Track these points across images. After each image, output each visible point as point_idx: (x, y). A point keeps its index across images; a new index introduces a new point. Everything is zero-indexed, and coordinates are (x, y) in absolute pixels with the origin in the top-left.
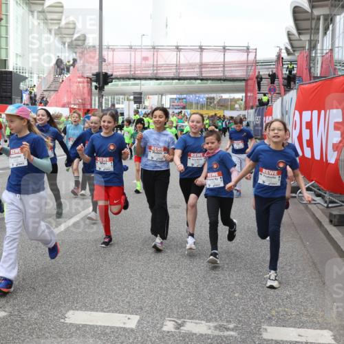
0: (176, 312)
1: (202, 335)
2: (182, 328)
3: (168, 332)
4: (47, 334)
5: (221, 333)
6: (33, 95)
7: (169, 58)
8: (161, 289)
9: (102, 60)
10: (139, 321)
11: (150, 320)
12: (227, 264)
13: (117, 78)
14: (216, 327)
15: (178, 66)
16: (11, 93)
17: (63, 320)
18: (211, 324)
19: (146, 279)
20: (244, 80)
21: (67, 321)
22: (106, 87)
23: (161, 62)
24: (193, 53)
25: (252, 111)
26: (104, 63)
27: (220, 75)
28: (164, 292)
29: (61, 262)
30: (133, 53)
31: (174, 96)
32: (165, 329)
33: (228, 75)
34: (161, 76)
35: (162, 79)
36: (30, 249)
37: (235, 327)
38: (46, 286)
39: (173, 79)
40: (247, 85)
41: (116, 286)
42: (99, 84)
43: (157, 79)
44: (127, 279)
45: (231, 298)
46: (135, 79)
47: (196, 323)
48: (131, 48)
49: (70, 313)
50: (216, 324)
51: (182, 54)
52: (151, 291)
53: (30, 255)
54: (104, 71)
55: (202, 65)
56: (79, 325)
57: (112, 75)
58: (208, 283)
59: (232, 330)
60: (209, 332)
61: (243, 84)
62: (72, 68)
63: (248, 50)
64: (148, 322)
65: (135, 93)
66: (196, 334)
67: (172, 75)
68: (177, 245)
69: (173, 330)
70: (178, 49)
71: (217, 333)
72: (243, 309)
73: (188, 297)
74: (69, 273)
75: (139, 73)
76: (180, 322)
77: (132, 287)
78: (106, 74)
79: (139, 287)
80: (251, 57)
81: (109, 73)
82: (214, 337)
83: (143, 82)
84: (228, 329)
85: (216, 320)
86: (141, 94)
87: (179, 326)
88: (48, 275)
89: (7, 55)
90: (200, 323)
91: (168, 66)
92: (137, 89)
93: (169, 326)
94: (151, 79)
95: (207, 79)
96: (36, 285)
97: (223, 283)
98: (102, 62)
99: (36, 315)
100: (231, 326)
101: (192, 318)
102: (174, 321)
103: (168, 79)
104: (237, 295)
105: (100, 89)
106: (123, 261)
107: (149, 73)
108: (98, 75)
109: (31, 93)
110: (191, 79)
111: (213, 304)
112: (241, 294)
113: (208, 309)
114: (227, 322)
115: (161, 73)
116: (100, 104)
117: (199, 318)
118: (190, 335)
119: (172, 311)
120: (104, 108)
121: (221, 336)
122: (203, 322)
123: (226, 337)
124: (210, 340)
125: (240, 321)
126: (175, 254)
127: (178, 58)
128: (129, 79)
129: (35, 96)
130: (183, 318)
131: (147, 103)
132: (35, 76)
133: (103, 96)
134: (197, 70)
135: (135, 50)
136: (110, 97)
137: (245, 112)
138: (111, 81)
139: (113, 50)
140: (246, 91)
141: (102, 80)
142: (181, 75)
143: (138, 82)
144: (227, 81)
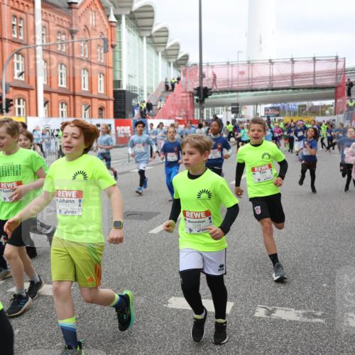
0: (267, 300)
1: (291, 321)
2: (273, 314)
3: (260, 318)
4: (152, 318)
5: (309, 320)
7: (264, 71)
8: (254, 278)
9: (202, 76)
10: (233, 307)
11: (243, 306)
12: (316, 257)
13: (216, 92)
14: (304, 315)
15: (271, 78)
16: (125, 108)
17: (165, 305)
18: (300, 312)
19: (240, 270)
20: (334, 87)
21: (169, 306)
22: (206, 100)
23: (255, 75)
24: (285, 65)
25: (341, 116)
27: (311, 84)
28: (256, 282)
30: (230, 68)
31: (269, 105)
32: (257, 315)
33: (319, 83)
34: (257, 87)
35: (257, 90)
37: (323, 314)
38: (151, 275)
39: (267, 90)
40: (336, 92)
42: (200, 98)
43: (252, 91)
45: (319, 288)
46: (232, 91)
47: (286, 310)
48: (228, 63)
49: (172, 300)
50: (304, 311)
51: (275, 67)
52: (245, 281)
54: (204, 86)
55: (293, 76)
56: (179, 309)
58: (297, 273)
59: (320, 317)
60: (298, 319)
61: (333, 91)
62: (176, 84)
63: (337, 60)
64: (242, 309)
65: (233, 104)
66: (285, 320)
67: (265, 87)
69: (264, 316)
70: (271, 62)
71: (305, 320)
72: (331, 298)
74: (172, 264)
75: (235, 86)
76: (270, 309)
78: (206, 88)
79: (234, 277)
80: (340, 66)
81: (209, 87)
82: (302, 323)
83: (240, 94)
84: (316, 317)
85: (305, 308)
86: (237, 104)
87: (269, 313)
88: (154, 265)
89: (121, 76)
90: (289, 311)
91: (263, 78)
92: (234, 100)
93: (260, 312)
94: (247, 91)
95: (298, 88)
97: (312, 274)
99: (142, 300)
100: (319, 314)
101: (282, 306)
102: (265, 308)
103: (262, 90)
104: (325, 285)
105: (201, 101)
107: (245, 85)
108: (198, 89)
109: (141, 108)
110: (283, 89)
111: (302, 293)
112: (329, 284)
113: (297, 298)
114: (315, 310)
115: (257, 85)
116: (202, 115)
117: (289, 306)
118: (280, 321)
119: (263, 299)
120: (205, 118)
121: (309, 323)
122: (293, 310)
123: (314, 324)
124: (298, 327)
125: (327, 309)
127: (271, 70)
128: (227, 92)
130: (273, 305)
131: (243, 113)
132: (145, 93)
133: (203, 108)
134: (289, 81)
135: (232, 65)
136: (210, 109)
137: (335, 117)
138: (211, 95)
139: (212, 67)
140: (336, 97)
141: (202, 94)
142: (274, 86)
143: (235, 94)
144: (317, 90)
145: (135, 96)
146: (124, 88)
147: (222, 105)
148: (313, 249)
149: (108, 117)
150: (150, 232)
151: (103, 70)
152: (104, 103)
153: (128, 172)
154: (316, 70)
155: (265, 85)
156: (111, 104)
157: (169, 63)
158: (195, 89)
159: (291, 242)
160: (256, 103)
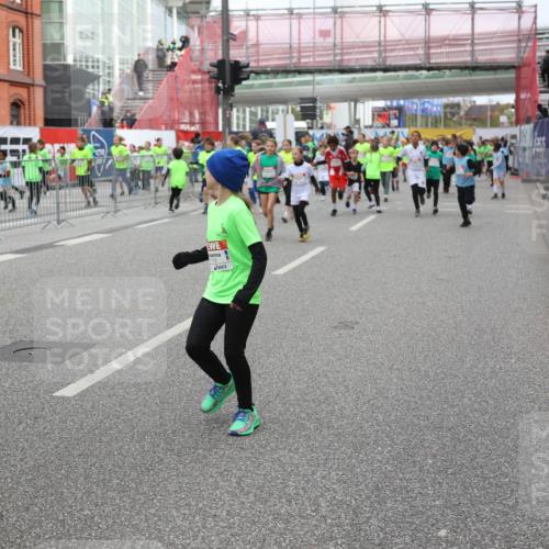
6: (106, 109)
7: (365, 30)
8: (277, 516)
9: (228, 38)
12: (434, 456)
13: (266, 73)
15: (383, 46)
19: (248, 493)
20: (514, 67)
22: (238, 90)
23: (349, 38)
24: (410, 18)
25: (528, 128)
26: (232, 43)
27: (469, 59)
28: (281, 525)
29: (76, 453)
30: (295, 22)
31: (381, 104)
33: (482, 58)
34: (352, 64)
36: (20, 423)
38: (27, 509)
39: (373, 70)
40: (518, 78)
41: (177, 510)
42: (224, 83)
43: (342, 71)
44: (205, 494)
45: (428, 540)
46: (300, 72)
48: (291, 11)
51: (390, 20)
52: (254, 523)
53: (17, 436)
54: (236, 54)
55: (428, 43)
57: (248, 66)
58: (382, 502)
61: (511, 75)
63: (519, 8)
65: (303, 100)
67: (370, 63)
68: (333, 412)
70: (382, 11)
73: (331, 539)
74: (86, 478)
75: (307, 61)
77: (213, 512)
78: (237, 62)
79: (228, 513)
80: (527, 23)
81: (243, 60)
83: (319, 77)
86: (314, 100)
88: (41, 482)
91: (365, 46)
92: (306, 91)
94: (330, 71)
95: (439, 68)
96: (9, 506)
97: (418, 502)
98: (228, 41)
103: (363, 70)
104: (443, 533)
105: (228, 92)
106: (210, 450)
107: (327, 60)
108: (220, 65)
109: (102, 103)
110: (407, 68)
112: (454, 530)
115: (352, 59)
116: (227, 121)
120: (234, 129)
126: (325, 432)
127: (383, 28)
128: (286, 72)
129: (111, 109)
131: (327, 119)
132: (117, 73)
133: (231, 106)
134: (421, 52)
135: (300, 16)
136: (259, 109)
137: (515, 130)
138: (247, 78)
139: (257, 18)
140: (517, 88)
141: (229, 75)
142: (390, 62)
143: (308, 77)
144: (480, 72)
145: (94, 78)
146: (70, 61)
147: (284, 101)
148: (430, 437)
149: (31, 123)
150: (57, 394)
151: (21, 20)
152: (23, 93)
153: (51, 245)
154: (477, 30)
155: (370, 59)
156: (39, 94)
157: (170, 10)
158: (212, 65)
159: (381, 417)
160: (355, 99)
